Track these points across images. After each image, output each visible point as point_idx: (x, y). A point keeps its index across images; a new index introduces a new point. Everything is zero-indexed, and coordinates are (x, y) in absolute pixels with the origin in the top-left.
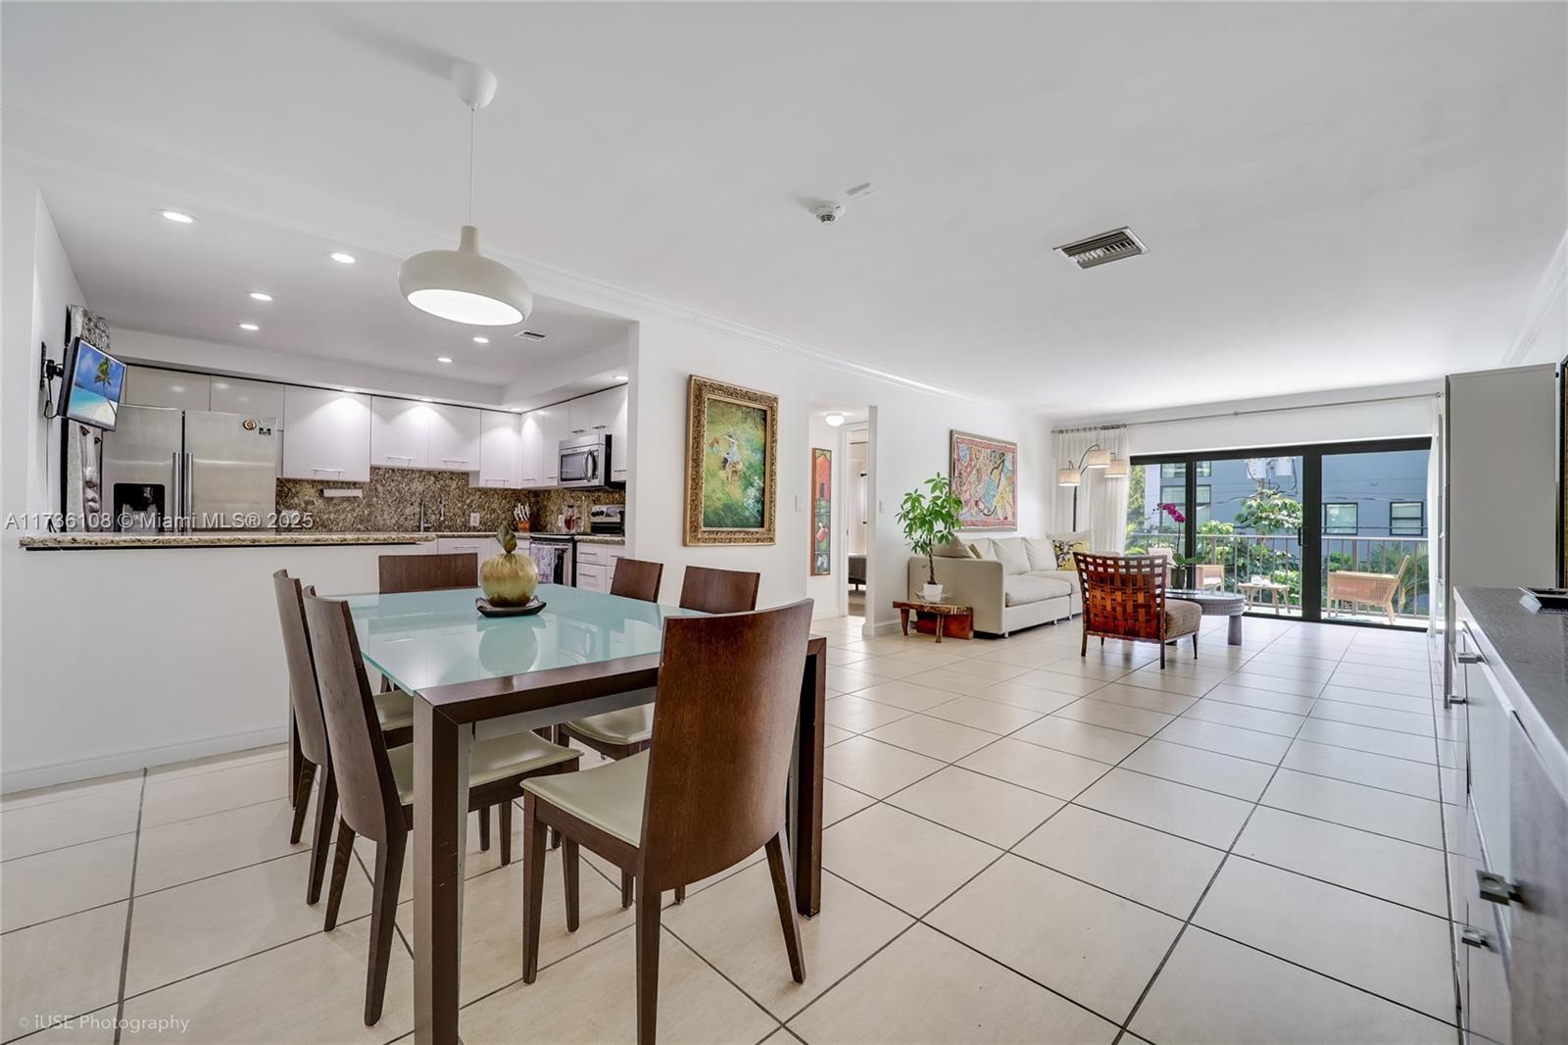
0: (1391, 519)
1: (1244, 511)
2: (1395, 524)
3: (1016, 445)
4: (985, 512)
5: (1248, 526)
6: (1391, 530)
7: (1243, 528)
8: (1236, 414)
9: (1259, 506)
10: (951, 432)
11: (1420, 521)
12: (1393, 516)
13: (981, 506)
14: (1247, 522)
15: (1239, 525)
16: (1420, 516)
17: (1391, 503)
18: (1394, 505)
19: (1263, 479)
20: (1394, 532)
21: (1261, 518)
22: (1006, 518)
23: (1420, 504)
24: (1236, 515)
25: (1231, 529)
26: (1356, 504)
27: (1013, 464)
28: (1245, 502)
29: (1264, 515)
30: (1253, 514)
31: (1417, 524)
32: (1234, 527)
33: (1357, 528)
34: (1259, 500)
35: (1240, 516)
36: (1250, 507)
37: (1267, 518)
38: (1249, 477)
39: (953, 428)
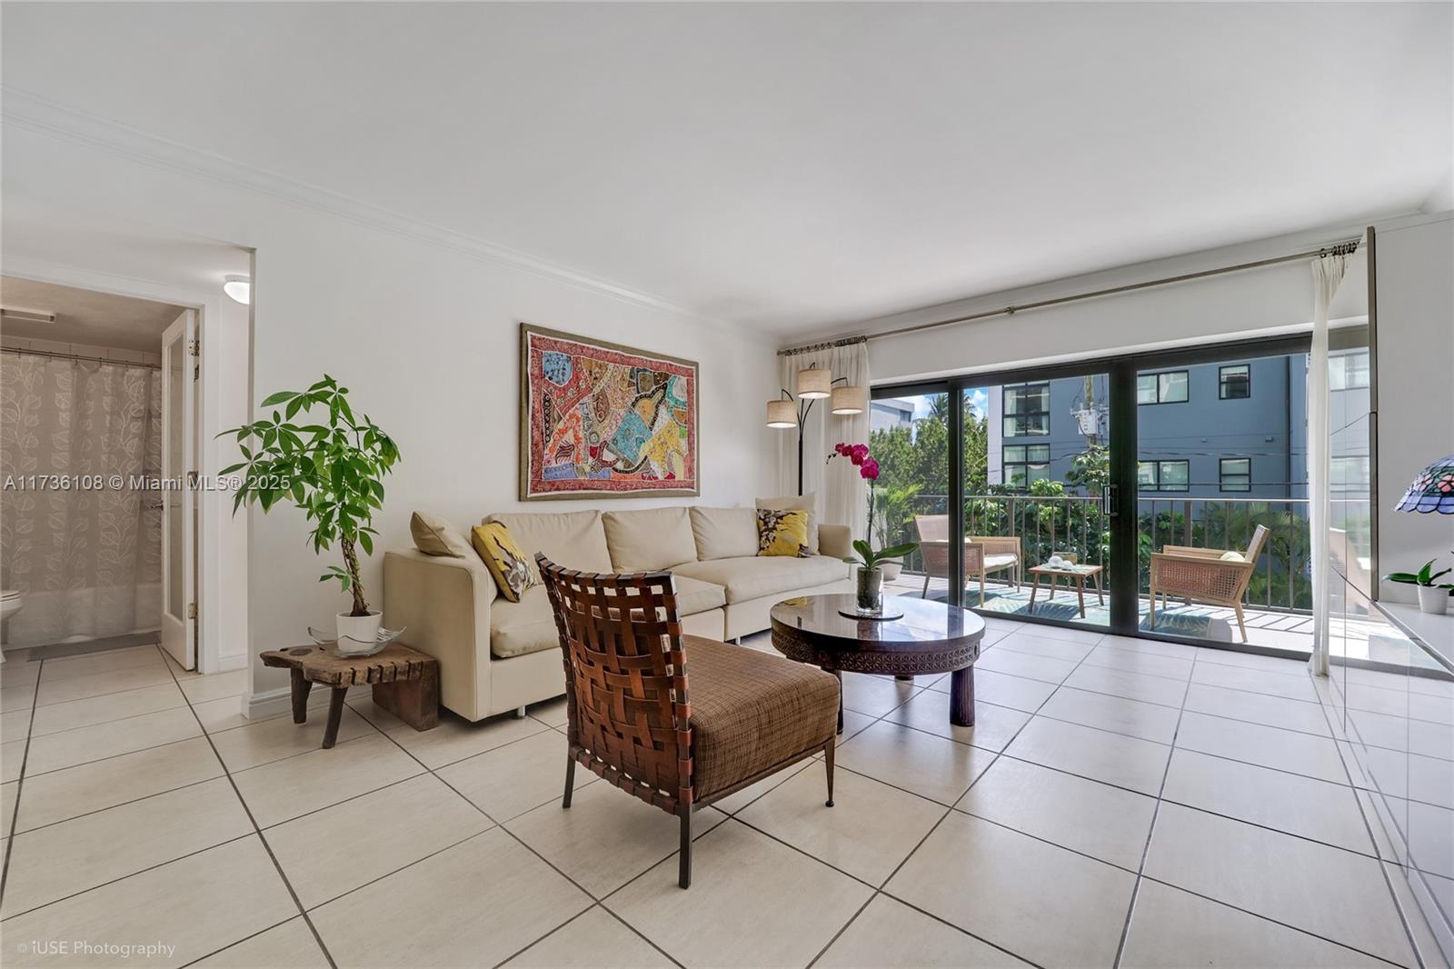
0: (1221, 475)
1: (1075, 468)
2: (1226, 481)
3: (696, 364)
4: (620, 466)
5: (1079, 484)
6: (1221, 488)
7: (1074, 486)
8: (1011, 311)
9: (1089, 462)
10: (522, 328)
11: (1248, 478)
12: (1223, 472)
13: (608, 456)
14: (1078, 481)
15: (1070, 483)
16: (1247, 472)
17: (1220, 460)
18: (1223, 462)
19: (1094, 435)
20: (1224, 488)
21: (1092, 475)
22: (671, 476)
23: (1247, 460)
24: (1067, 473)
25: (1061, 488)
26: (1188, 461)
27: (689, 392)
28: (1075, 458)
29: (1094, 472)
30: (1083, 471)
31: (1246, 480)
32: (1063, 486)
33: (1188, 485)
34: (1089, 457)
35: (1070, 474)
36: (1081, 463)
37: (1098, 475)
38: (1080, 433)
39: (526, 321)
